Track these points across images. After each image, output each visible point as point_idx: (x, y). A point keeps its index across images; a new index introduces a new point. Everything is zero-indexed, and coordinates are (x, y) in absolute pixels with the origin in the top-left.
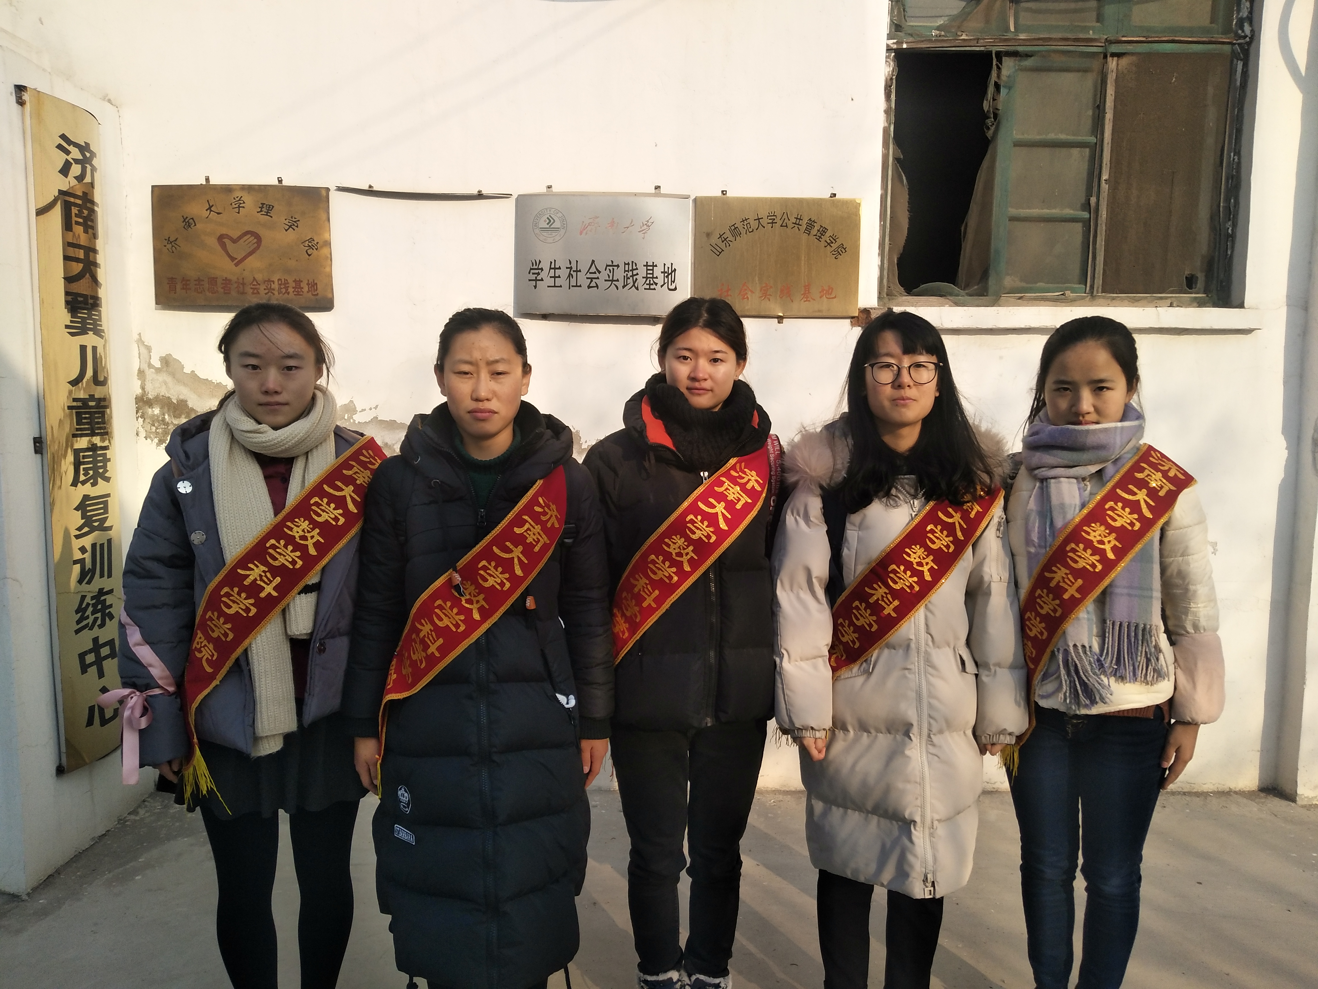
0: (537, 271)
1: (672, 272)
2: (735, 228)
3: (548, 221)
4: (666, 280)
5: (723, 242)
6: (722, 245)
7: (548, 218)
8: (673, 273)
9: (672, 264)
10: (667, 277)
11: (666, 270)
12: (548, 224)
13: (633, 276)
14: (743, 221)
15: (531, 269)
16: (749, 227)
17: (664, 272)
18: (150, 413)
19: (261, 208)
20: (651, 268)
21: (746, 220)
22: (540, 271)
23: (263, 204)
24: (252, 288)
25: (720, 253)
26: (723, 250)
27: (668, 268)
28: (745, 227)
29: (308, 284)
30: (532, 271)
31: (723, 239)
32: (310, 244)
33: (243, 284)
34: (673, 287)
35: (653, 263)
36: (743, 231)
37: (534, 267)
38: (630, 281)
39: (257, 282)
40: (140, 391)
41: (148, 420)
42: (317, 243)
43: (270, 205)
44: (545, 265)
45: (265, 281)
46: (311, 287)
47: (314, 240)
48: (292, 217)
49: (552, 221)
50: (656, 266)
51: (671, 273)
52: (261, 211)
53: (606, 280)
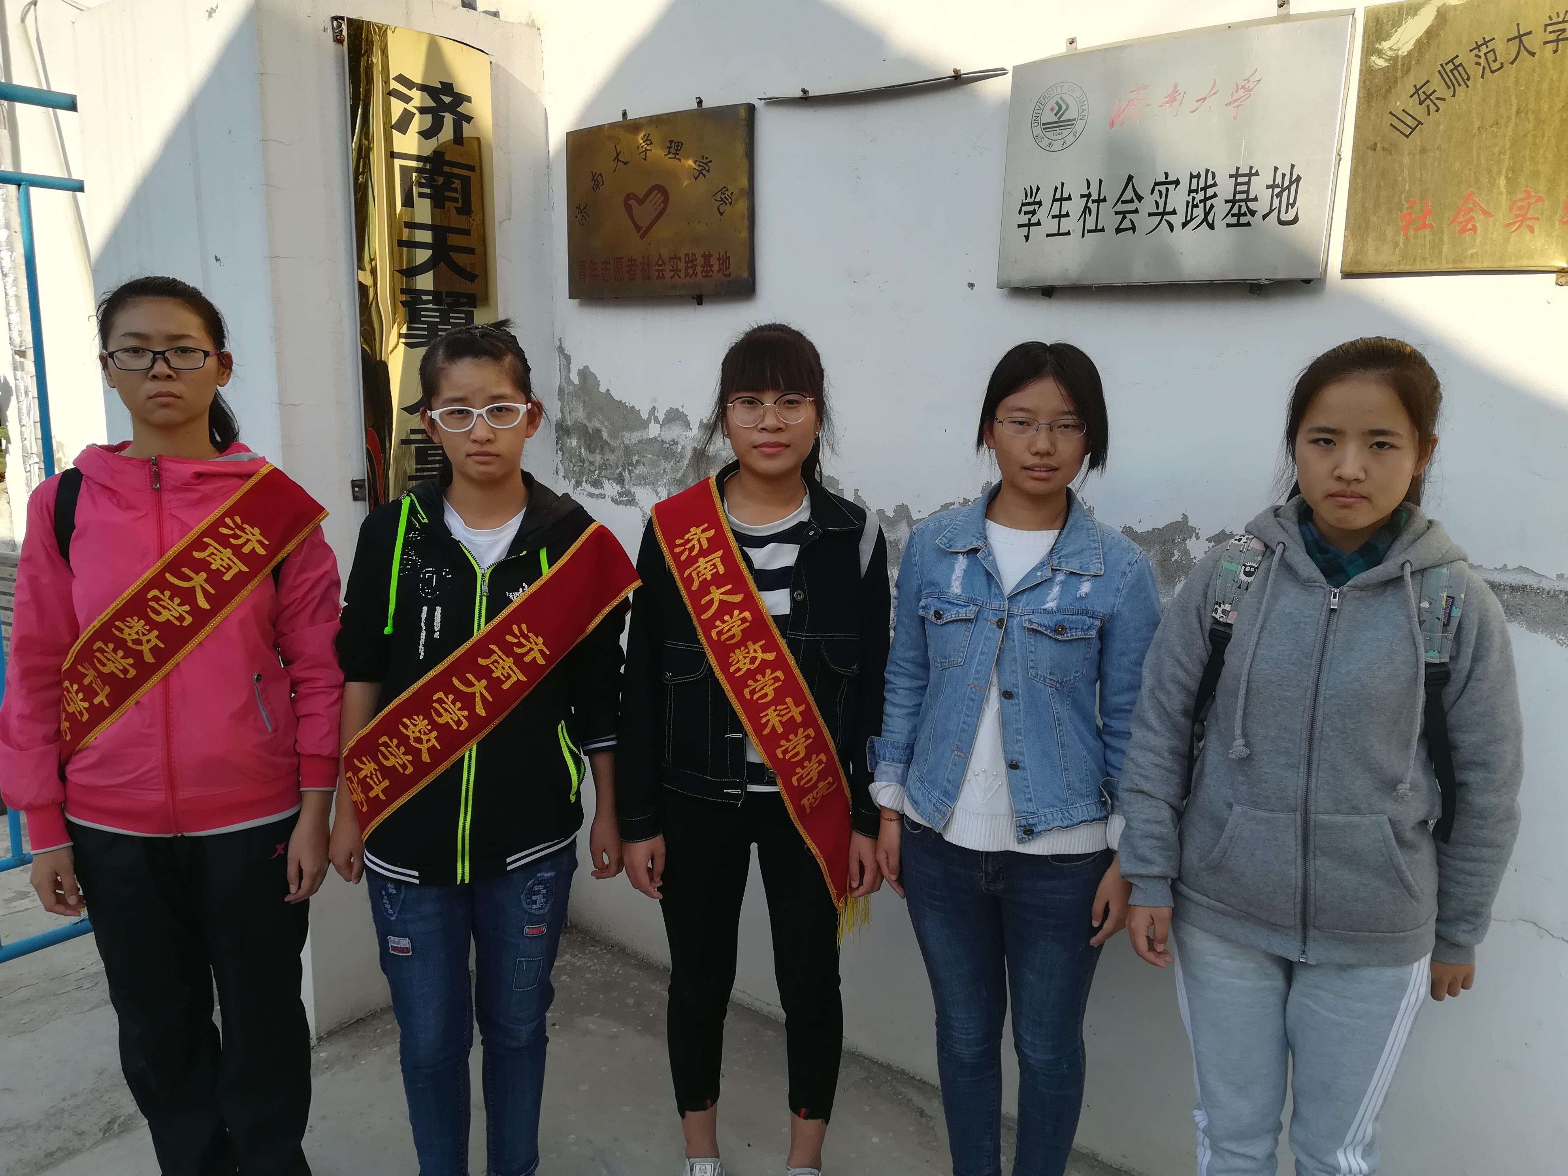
0: (1031, 208)
1: (1291, 183)
2: (1456, 67)
3: (1057, 108)
4: (1276, 202)
5: (1421, 103)
6: (1419, 112)
7: (1057, 103)
8: (1293, 187)
9: (1293, 166)
10: (1279, 195)
11: (1279, 180)
12: (1056, 115)
13: (1204, 201)
14: (1478, 47)
15: (1023, 205)
16: (1491, 60)
17: (1272, 187)
18: (568, 445)
19: (669, 148)
20: (1246, 179)
21: (1486, 43)
22: (1037, 207)
23: (671, 142)
24: (656, 270)
25: (1413, 130)
26: (1420, 123)
27: (1284, 175)
28: (1482, 61)
29: (719, 259)
30: (1025, 209)
31: (1423, 97)
32: (723, 197)
33: (649, 264)
34: (1290, 216)
35: (1251, 168)
36: (1475, 72)
37: (1029, 200)
38: (1199, 212)
39: (662, 261)
40: (559, 415)
41: (566, 455)
42: (732, 193)
43: (678, 143)
44: (1046, 196)
45: (671, 258)
46: (722, 264)
47: (727, 190)
48: (703, 158)
49: (1064, 108)
50: (1257, 174)
51: (1289, 187)
52: (669, 153)
53: (1150, 215)
